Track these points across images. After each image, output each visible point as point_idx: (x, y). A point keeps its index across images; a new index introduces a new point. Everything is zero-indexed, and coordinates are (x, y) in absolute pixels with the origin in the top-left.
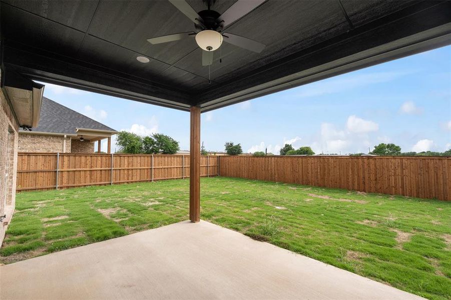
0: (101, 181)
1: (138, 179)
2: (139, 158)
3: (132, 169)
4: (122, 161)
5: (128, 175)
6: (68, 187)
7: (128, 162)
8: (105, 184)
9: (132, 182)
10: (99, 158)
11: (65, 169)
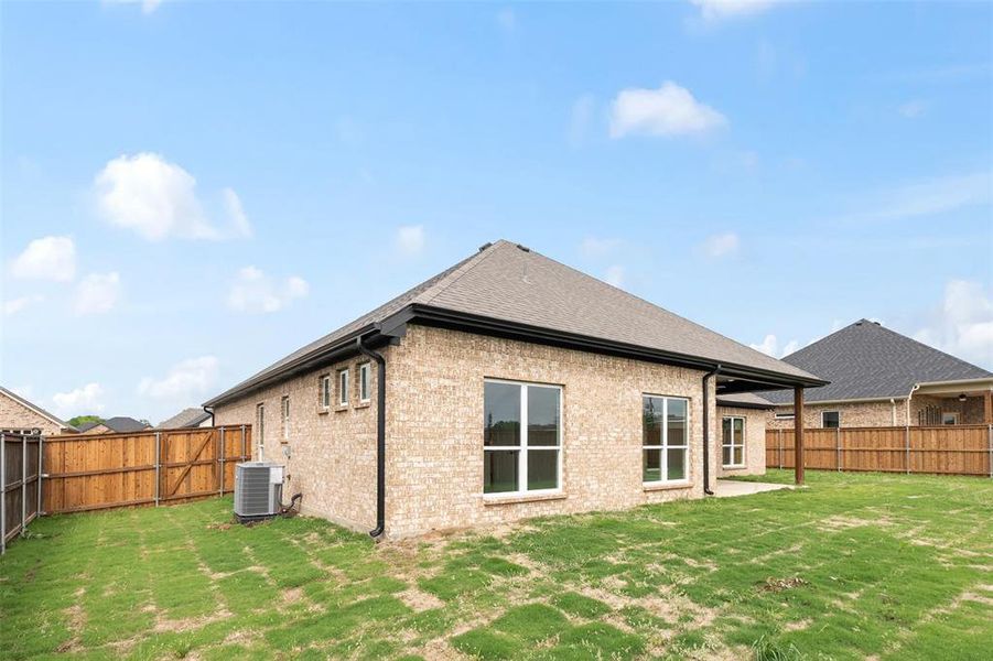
0: (893, 467)
1: (960, 469)
2: (960, 433)
3: (947, 452)
4: (927, 438)
5: (939, 462)
6: (852, 471)
7: (938, 439)
8: (899, 473)
9: (947, 474)
10: (889, 433)
11: (848, 447)
